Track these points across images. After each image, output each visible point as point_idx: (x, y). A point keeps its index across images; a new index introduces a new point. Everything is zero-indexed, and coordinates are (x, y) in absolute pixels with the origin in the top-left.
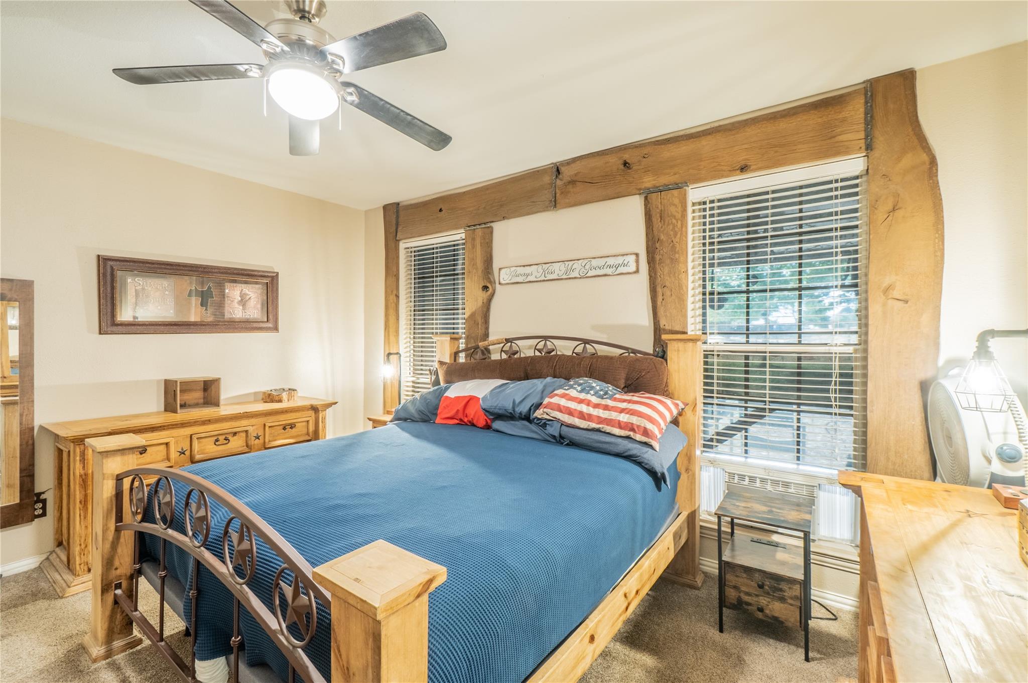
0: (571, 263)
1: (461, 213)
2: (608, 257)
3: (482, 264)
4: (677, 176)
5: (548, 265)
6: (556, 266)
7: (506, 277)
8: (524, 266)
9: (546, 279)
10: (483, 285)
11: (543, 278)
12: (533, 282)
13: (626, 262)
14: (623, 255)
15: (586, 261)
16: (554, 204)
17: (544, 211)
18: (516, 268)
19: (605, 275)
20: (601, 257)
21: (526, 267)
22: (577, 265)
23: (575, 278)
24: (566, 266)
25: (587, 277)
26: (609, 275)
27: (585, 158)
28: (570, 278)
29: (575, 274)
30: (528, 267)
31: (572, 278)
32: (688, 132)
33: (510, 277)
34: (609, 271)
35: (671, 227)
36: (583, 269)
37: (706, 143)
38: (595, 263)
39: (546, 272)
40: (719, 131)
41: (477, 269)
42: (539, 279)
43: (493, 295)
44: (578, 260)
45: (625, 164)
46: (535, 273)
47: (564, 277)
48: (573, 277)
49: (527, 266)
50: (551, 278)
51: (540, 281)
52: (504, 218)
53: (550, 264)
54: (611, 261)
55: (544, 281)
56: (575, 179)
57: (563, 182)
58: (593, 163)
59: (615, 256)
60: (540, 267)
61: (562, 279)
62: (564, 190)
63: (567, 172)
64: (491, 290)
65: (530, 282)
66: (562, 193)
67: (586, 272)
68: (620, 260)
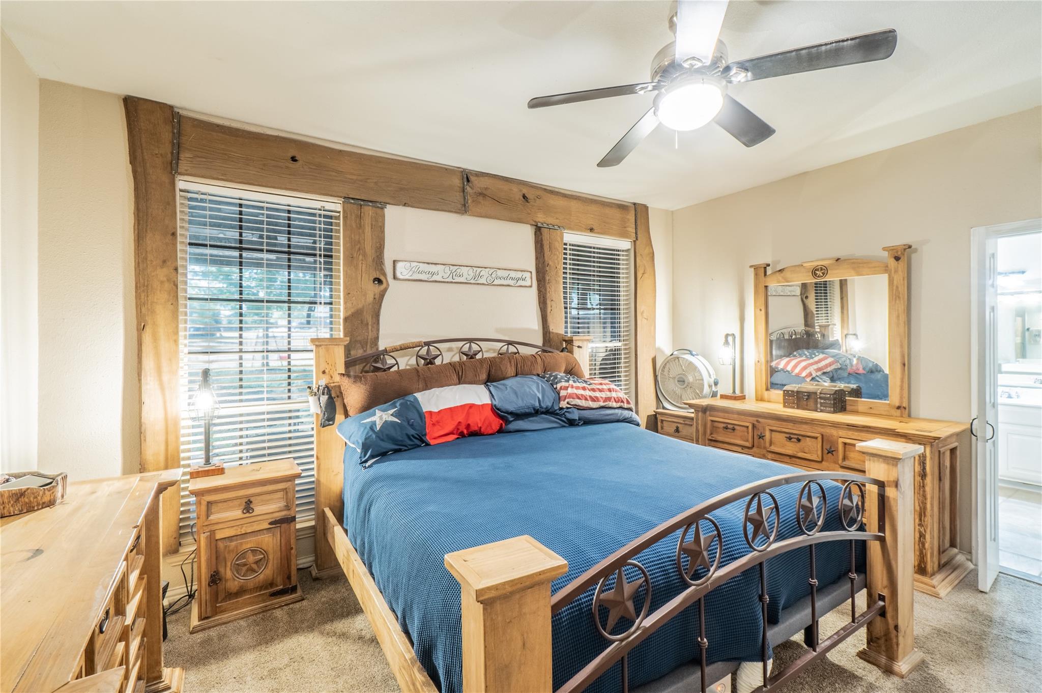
0: (479, 270)
1: (336, 176)
2: (510, 270)
3: (373, 251)
4: (558, 221)
5: (457, 267)
6: (464, 270)
7: (405, 272)
8: (428, 263)
9: (453, 281)
10: (375, 276)
11: (450, 279)
12: (439, 282)
13: (524, 277)
14: (522, 271)
15: (492, 270)
16: (464, 209)
17: (456, 212)
18: (418, 264)
19: (509, 285)
20: (505, 269)
21: (430, 265)
22: (484, 272)
23: (483, 284)
24: (474, 271)
25: (493, 285)
26: (512, 286)
27: (492, 177)
28: (478, 284)
29: (482, 281)
30: (433, 266)
31: (480, 284)
32: (563, 191)
33: (411, 273)
34: (511, 282)
35: (556, 257)
36: (490, 277)
37: (574, 204)
38: (500, 273)
39: (454, 274)
40: (579, 200)
41: (365, 255)
42: (447, 280)
43: (385, 290)
44: (486, 268)
45: (524, 197)
46: (442, 273)
47: (472, 281)
48: (481, 282)
49: (432, 264)
50: (460, 281)
51: (448, 282)
52: (405, 205)
53: (458, 267)
54: (513, 274)
55: (452, 282)
56: (484, 192)
57: (474, 191)
58: (500, 185)
59: (515, 270)
60: (447, 268)
61: (471, 283)
62: (475, 199)
63: (477, 182)
64: (384, 285)
65: (436, 281)
66: (473, 201)
67: (492, 280)
68: (519, 275)
